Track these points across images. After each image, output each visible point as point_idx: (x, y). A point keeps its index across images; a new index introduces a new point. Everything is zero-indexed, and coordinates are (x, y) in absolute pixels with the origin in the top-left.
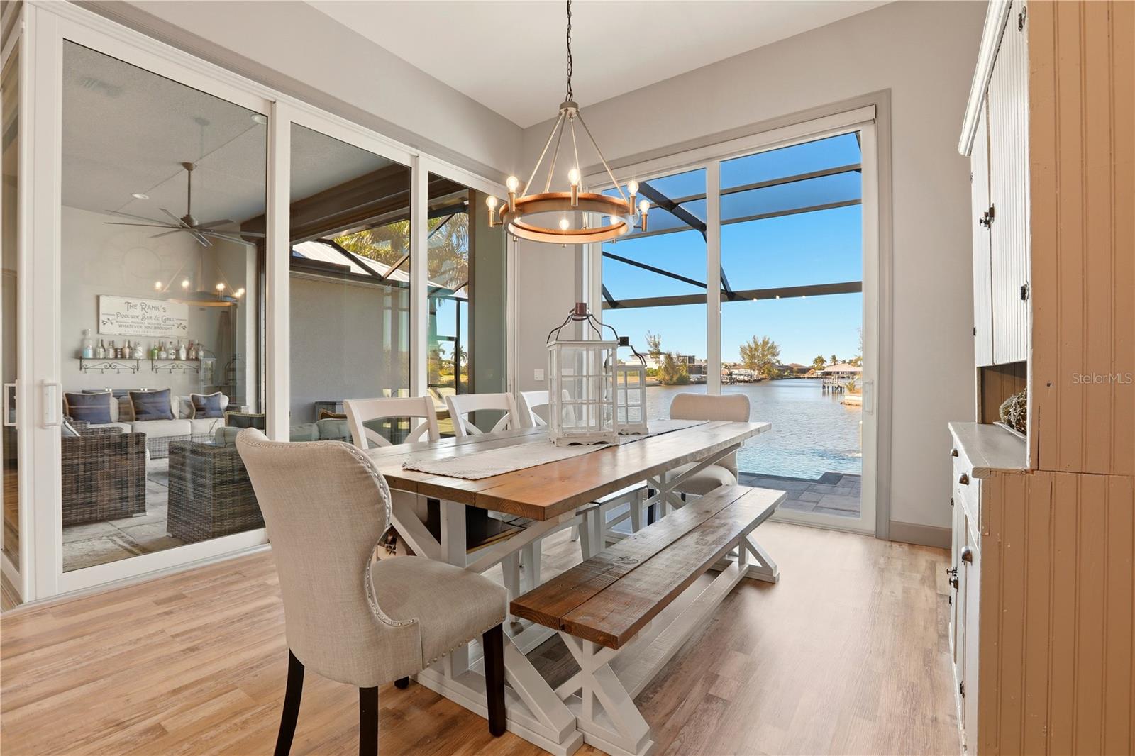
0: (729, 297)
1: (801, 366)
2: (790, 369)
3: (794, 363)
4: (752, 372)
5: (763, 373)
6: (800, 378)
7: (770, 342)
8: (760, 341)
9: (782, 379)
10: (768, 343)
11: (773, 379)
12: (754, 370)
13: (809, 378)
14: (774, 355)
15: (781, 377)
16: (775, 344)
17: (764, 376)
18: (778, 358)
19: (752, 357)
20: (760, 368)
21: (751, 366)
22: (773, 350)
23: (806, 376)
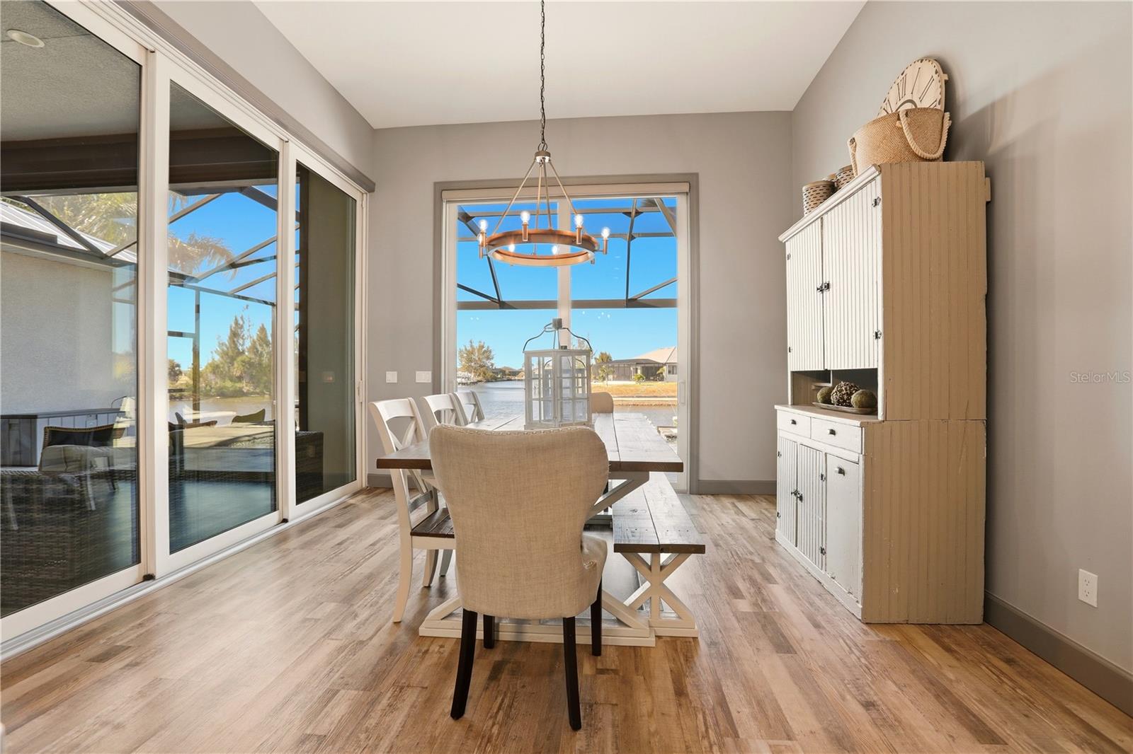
0: (500, 306)
1: (511, 369)
2: (503, 372)
3: (507, 366)
4: (469, 375)
5: (479, 375)
6: (511, 380)
7: (486, 346)
8: (476, 345)
9: (496, 381)
10: (483, 347)
11: (488, 381)
12: (470, 373)
13: (519, 380)
14: (488, 358)
15: (495, 380)
16: (490, 349)
17: (479, 378)
18: (492, 361)
19: (470, 360)
20: (476, 370)
21: (468, 369)
22: (487, 354)
23: (516, 378)
